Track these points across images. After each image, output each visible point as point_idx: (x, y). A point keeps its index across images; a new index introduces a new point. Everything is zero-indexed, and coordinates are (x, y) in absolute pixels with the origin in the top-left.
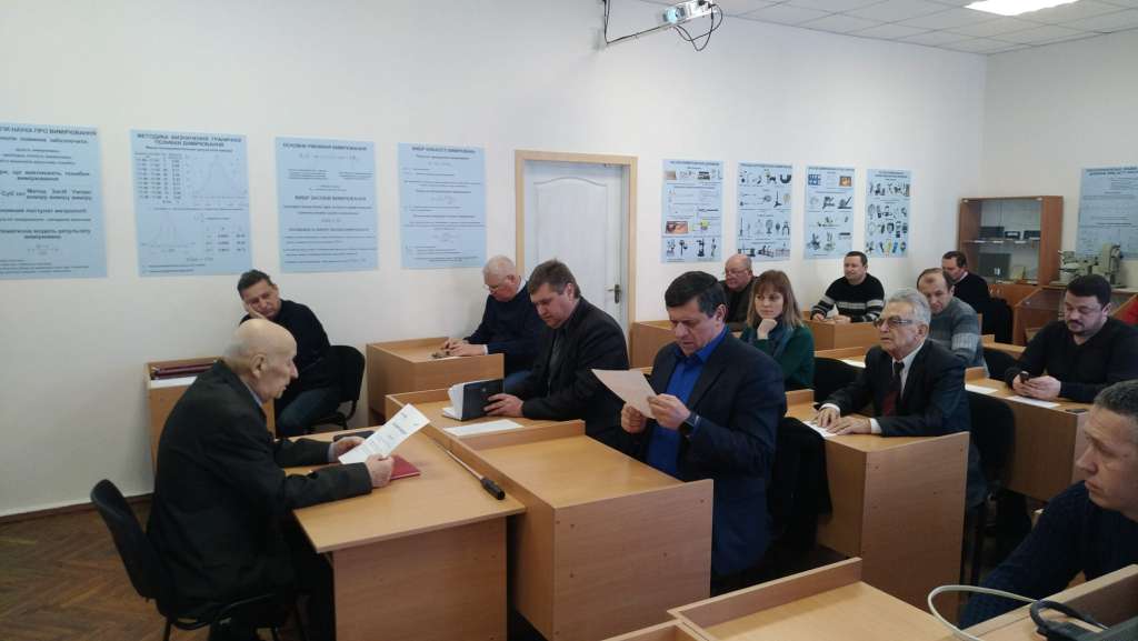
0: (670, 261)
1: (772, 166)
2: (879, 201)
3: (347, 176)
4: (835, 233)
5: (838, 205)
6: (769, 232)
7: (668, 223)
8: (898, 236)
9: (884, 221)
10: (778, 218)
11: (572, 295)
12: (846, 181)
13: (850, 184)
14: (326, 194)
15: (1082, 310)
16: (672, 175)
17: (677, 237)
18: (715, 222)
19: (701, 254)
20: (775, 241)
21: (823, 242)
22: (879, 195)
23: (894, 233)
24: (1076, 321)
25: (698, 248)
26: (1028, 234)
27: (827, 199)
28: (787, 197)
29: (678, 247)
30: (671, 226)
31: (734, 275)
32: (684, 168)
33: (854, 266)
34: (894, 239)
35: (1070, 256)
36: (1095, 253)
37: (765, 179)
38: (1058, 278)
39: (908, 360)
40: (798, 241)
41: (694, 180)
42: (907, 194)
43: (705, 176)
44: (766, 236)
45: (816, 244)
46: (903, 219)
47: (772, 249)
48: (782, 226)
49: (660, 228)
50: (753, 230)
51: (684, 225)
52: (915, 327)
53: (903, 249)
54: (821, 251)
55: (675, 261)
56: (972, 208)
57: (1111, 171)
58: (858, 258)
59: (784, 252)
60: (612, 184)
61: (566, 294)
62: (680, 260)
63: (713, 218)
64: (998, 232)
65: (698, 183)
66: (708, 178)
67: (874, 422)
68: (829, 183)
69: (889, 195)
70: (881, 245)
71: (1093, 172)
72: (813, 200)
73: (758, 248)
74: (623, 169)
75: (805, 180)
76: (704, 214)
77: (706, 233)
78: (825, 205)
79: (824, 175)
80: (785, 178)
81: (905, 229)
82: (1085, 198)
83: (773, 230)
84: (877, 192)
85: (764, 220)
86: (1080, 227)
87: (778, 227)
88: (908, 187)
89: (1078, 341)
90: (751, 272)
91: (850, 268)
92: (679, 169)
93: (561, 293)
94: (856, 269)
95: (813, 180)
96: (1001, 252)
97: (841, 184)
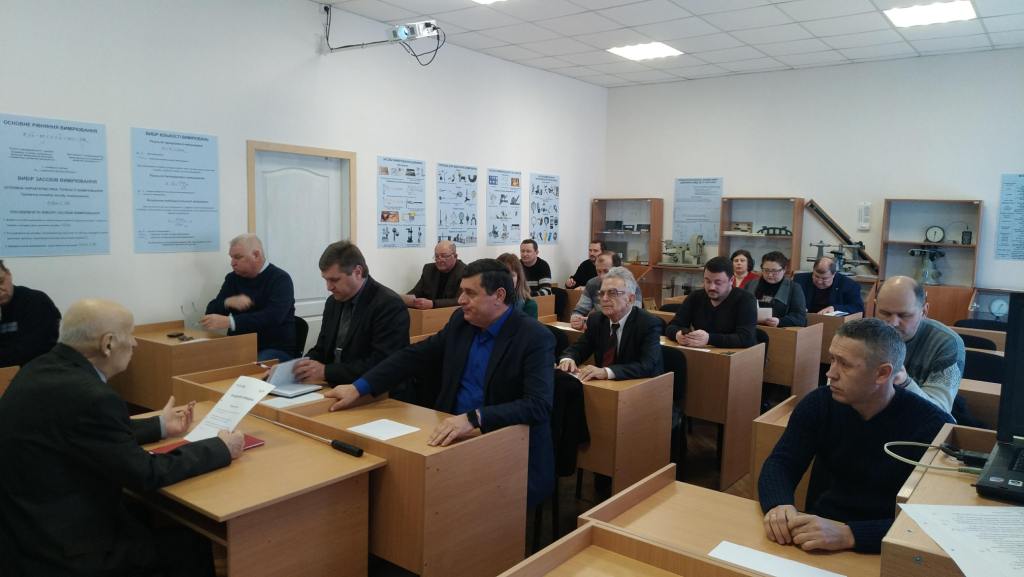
0: (385, 246)
1: (462, 167)
2: (538, 199)
3: (76, 158)
4: (509, 224)
5: (510, 202)
6: (461, 223)
7: (383, 213)
8: (552, 227)
9: (542, 215)
10: (468, 212)
11: (360, 276)
12: (515, 182)
13: (518, 185)
14: (53, 175)
15: (717, 282)
16: (385, 171)
17: (390, 225)
18: (419, 213)
19: (410, 240)
20: (465, 230)
21: (500, 232)
22: (538, 195)
23: (549, 225)
24: (713, 291)
25: (407, 235)
26: (640, 227)
27: (502, 196)
28: (474, 194)
29: (391, 234)
30: (385, 215)
31: (444, 259)
32: (394, 165)
33: (528, 251)
34: (549, 230)
35: (670, 244)
36: (686, 240)
37: (457, 177)
38: (660, 260)
39: (622, 322)
40: (482, 230)
41: (403, 176)
42: (557, 194)
43: (411, 173)
44: (459, 226)
45: (495, 233)
46: (553, 213)
47: (464, 237)
48: (471, 218)
49: (376, 218)
50: (450, 220)
51: (396, 215)
52: (626, 296)
53: (555, 238)
54: (499, 239)
55: (390, 246)
56: (600, 206)
57: (696, 181)
58: (531, 245)
59: (472, 239)
60: (333, 175)
61: (354, 274)
62: (394, 246)
63: (418, 210)
64: (618, 225)
65: (406, 178)
66: (414, 175)
67: (609, 370)
68: (504, 183)
69: (545, 195)
70: (540, 234)
71: (683, 181)
72: (493, 197)
73: (454, 236)
74: (343, 163)
75: (486, 180)
76: (410, 206)
77: (413, 223)
78: (501, 201)
79: (500, 176)
80: (472, 178)
81: (556, 222)
82: (678, 200)
83: (464, 221)
84: (537, 192)
85: (458, 212)
86: (675, 222)
87: (468, 219)
88: (557, 189)
89: (714, 304)
90: (456, 256)
91: (526, 254)
92: (391, 166)
93: (349, 274)
94: (530, 254)
95: (492, 180)
96: (619, 240)
97: (512, 184)
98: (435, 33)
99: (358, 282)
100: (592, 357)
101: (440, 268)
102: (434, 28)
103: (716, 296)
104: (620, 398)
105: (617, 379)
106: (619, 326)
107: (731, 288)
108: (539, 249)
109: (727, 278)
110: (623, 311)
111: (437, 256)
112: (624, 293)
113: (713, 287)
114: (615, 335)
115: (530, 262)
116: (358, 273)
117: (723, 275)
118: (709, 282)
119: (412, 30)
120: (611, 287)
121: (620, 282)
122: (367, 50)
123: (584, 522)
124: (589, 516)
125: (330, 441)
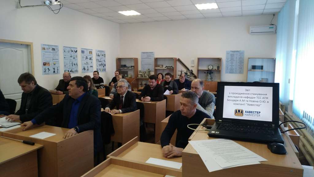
0: (45, 74)
1: (72, 48)
2: (99, 58)
4: (89, 66)
5: (89, 59)
6: (72, 66)
7: (44, 63)
8: (104, 67)
9: (100, 63)
10: (75, 62)
11: (33, 84)
12: (91, 52)
13: (92, 53)
15: (152, 82)
16: (44, 49)
17: (47, 67)
18: (57, 63)
19: (54, 72)
20: (74, 68)
21: (86, 69)
22: (99, 57)
23: (103, 66)
24: (151, 85)
25: (53, 70)
26: (131, 67)
27: (86, 57)
28: (76, 56)
29: (47, 70)
30: (45, 64)
31: (66, 78)
32: (48, 47)
33: (96, 75)
34: (103, 68)
35: (140, 71)
36: (145, 70)
37: (70, 51)
38: (138, 76)
39: (124, 95)
40: (80, 68)
41: (51, 50)
42: (105, 56)
43: (54, 49)
44: (72, 67)
45: (84, 69)
46: (104, 62)
47: (74, 70)
48: (76, 64)
49: (41, 64)
50: (68, 65)
51: (49, 63)
52: (125, 88)
53: (105, 70)
54: (86, 71)
55: (47, 74)
56: (119, 60)
57: (147, 53)
58: (97, 73)
59: (77, 71)
60: (24, 50)
61: (31, 84)
62: (48, 74)
63: (57, 62)
64: (125, 66)
65: (52, 51)
66: (55, 50)
67: (120, 110)
68: (87, 53)
69: (101, 57)
70: (100, 69)
71: (143, 53)
72: (83, 57)
73: (70, 70)
74: (28, 46)
75: (80, 52)
76: (54, 60)
77: (55, 66)
78: (86, 59)
79: (85, 51)
80: (75, 51)
81: (105, 65)
82: (142, 59)
83: (74, 65)
84: (98, 56)
85: (71, 63)
86: (142, 65)
87: (75, 64)
88: (105, 55)
89: (152, 89)
90: (71, 77)
91: (95, 75)
92: (46, 47)
93: (30, 84)
94: (97, 75)
95: (83, 52)
96: (125, 71)
97: (90, 53)
98: (59, 3)
99: (33, 86)
100: (116, 107)
101: (65, 81)
102: (59, 2)
103: (152, 86)
104: (123, 119)
105: (123, 113)
106: (123, 97)
107: (156, 84)
108: (99, 74)
109: (155, 81)
110: (124, 92)
111: (64, 77)
112: (124, 87)
113: (151, 84)
114: (122, 99)
115: (96, 78)
116: (33, 83)
117: (154, 80)
118: (150, 82)
119: (51, 2)
120: (120, 85)
121: (123, 83)
122: (34, 8)
123: (108, 157)
124: (110, 155)
125: (23, 141)
